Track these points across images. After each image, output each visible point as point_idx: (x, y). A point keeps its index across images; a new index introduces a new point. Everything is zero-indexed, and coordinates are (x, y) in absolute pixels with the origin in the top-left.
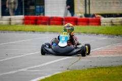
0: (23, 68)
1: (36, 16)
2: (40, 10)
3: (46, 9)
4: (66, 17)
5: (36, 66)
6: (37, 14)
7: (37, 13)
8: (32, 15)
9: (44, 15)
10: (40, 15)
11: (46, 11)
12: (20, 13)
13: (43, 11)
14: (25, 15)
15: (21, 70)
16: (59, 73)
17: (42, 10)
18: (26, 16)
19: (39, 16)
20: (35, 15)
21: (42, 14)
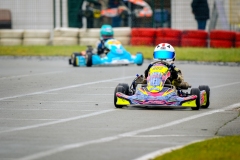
0: (128, 131)
1: (154, 29)
2: (162, 17)
3: (173, 15)
4: (212, 30)
5: (153, 128)
6: (155, 25)
7: (157, 22)
8: (146, 27)
9: (170, 26)
10: (161, 26)
11: (173, 20)
12: (122, 22)
13: (168, 19)
14: (132, 27)
15: (124, 135)
16: (199, 141)
17: (165, 16)
18: (135, 29)
19: (159, 29)
20: (151, 26)
21: (165, 25)
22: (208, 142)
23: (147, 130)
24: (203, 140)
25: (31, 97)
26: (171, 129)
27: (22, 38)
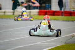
4: (64, 11)
6: (46, 9)
11: (52, 7)
12: (36, 8)
17: (49, 6)
18: (40, 10)
21: (49, 9)
22: (63, 45)
23: (44, 42)
24: (61, 45)
25: (7, 31)
26: (51, 41)
27: (5, 13)
